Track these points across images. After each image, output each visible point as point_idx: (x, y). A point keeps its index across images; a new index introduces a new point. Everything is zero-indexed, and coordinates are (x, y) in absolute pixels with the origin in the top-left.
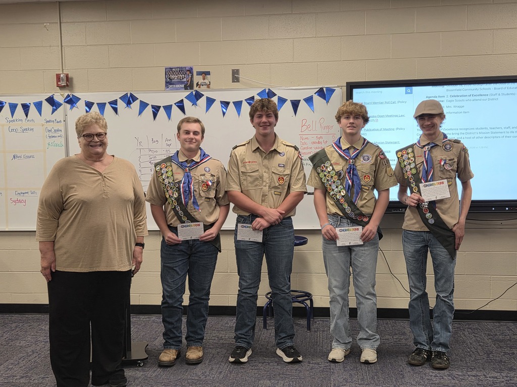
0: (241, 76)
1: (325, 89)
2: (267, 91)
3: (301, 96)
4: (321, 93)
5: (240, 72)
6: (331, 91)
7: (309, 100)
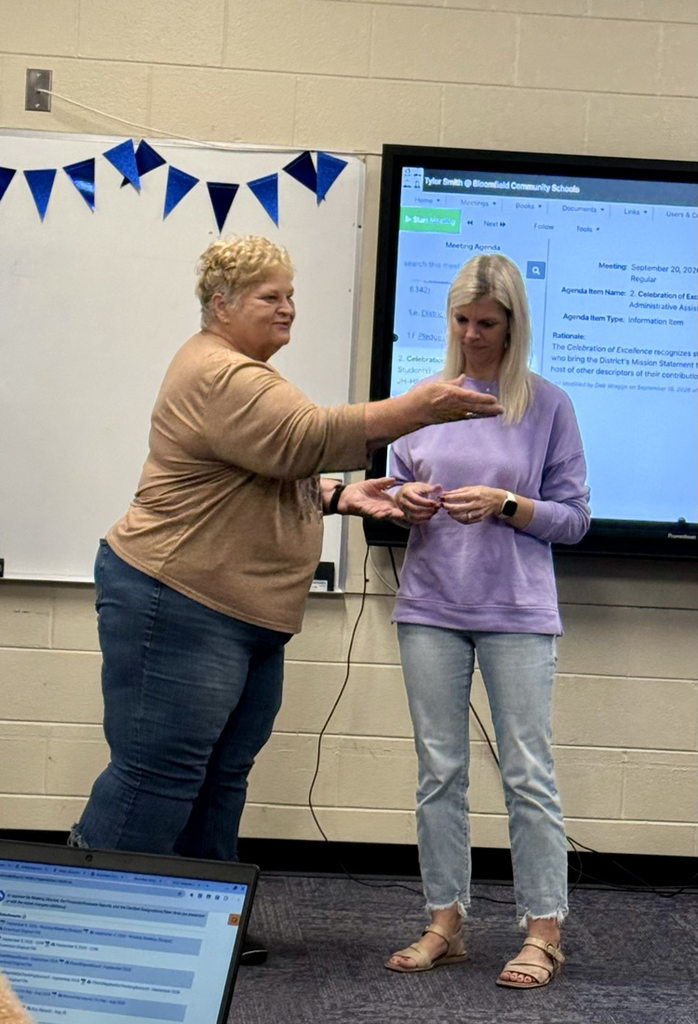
0: (57, 93)
1: (314, 158)
2: (136, 147)
3: (241, 172)
4: (301, 169)
5: (54, 78)
6: (334, 166)
7: (266, 190)
